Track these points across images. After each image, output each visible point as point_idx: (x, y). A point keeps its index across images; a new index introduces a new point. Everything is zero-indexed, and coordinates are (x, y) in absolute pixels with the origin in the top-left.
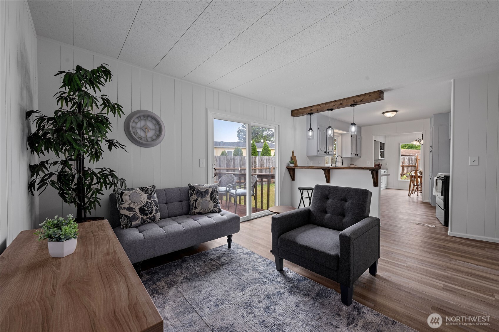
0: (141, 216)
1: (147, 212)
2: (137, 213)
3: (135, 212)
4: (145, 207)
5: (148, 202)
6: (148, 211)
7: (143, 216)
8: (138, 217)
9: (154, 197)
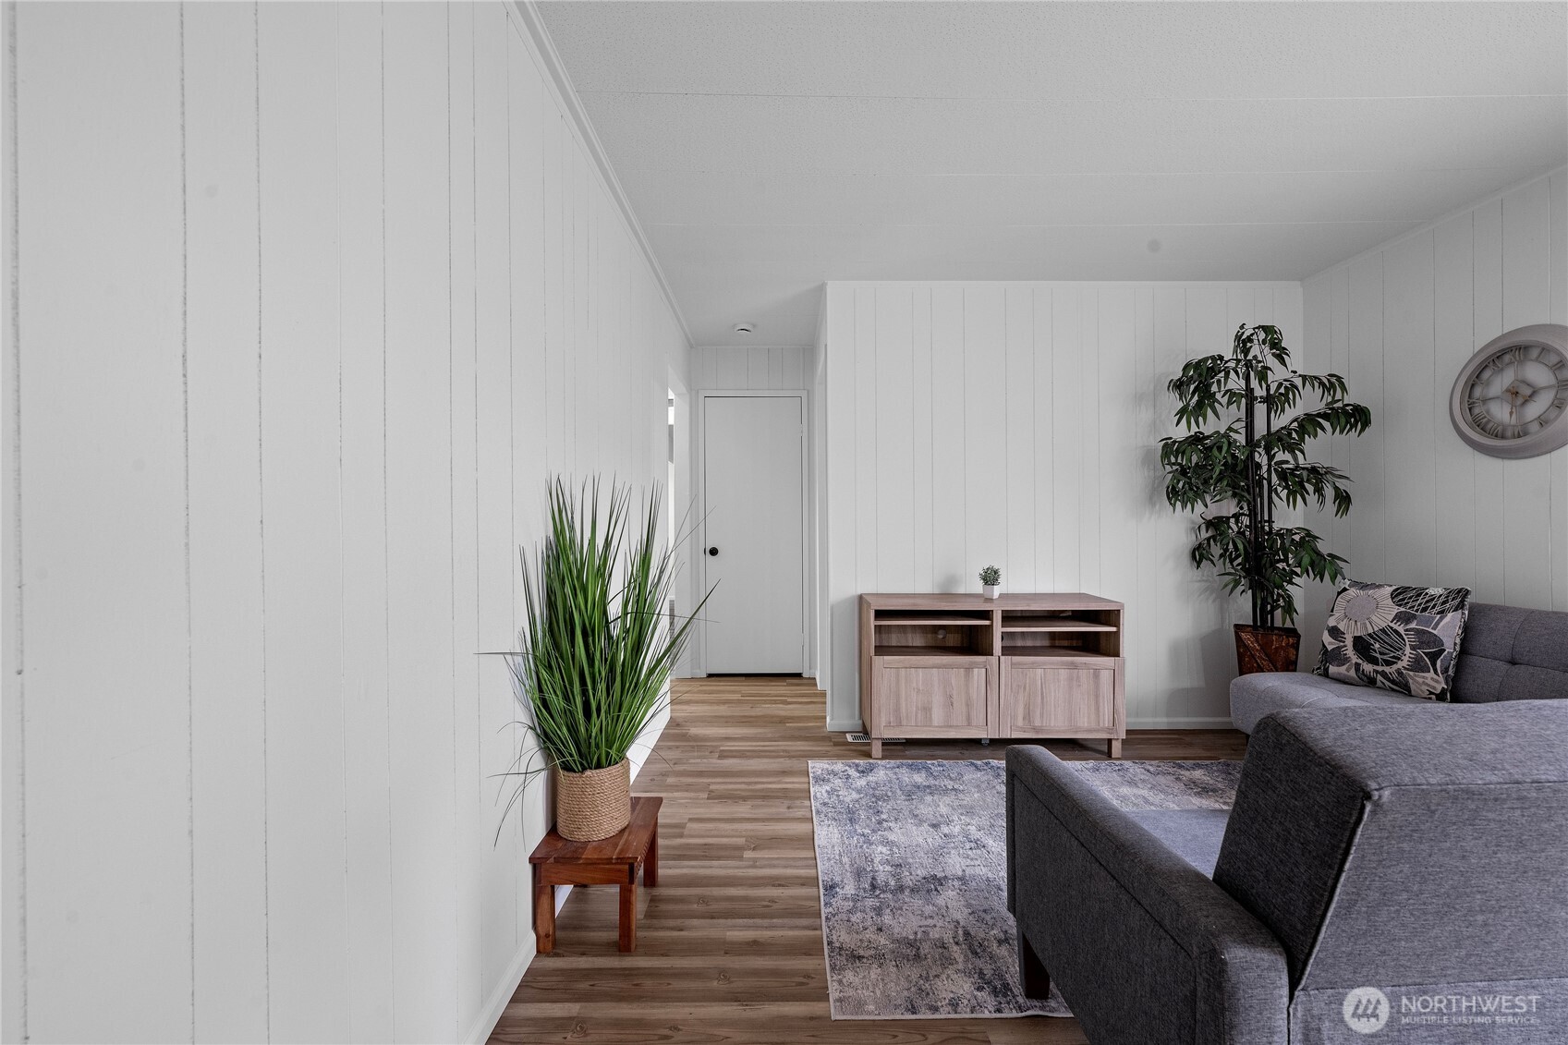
0: (1355, 659)
1: (1376, 655)
2: (1345, 646)
3: (1342, 644)
4: (1374, 639)
5: (1391, 628)
6: (1381, 654)
7: (1360, 661)
8: (1345, 660)
9: (1428, 622)
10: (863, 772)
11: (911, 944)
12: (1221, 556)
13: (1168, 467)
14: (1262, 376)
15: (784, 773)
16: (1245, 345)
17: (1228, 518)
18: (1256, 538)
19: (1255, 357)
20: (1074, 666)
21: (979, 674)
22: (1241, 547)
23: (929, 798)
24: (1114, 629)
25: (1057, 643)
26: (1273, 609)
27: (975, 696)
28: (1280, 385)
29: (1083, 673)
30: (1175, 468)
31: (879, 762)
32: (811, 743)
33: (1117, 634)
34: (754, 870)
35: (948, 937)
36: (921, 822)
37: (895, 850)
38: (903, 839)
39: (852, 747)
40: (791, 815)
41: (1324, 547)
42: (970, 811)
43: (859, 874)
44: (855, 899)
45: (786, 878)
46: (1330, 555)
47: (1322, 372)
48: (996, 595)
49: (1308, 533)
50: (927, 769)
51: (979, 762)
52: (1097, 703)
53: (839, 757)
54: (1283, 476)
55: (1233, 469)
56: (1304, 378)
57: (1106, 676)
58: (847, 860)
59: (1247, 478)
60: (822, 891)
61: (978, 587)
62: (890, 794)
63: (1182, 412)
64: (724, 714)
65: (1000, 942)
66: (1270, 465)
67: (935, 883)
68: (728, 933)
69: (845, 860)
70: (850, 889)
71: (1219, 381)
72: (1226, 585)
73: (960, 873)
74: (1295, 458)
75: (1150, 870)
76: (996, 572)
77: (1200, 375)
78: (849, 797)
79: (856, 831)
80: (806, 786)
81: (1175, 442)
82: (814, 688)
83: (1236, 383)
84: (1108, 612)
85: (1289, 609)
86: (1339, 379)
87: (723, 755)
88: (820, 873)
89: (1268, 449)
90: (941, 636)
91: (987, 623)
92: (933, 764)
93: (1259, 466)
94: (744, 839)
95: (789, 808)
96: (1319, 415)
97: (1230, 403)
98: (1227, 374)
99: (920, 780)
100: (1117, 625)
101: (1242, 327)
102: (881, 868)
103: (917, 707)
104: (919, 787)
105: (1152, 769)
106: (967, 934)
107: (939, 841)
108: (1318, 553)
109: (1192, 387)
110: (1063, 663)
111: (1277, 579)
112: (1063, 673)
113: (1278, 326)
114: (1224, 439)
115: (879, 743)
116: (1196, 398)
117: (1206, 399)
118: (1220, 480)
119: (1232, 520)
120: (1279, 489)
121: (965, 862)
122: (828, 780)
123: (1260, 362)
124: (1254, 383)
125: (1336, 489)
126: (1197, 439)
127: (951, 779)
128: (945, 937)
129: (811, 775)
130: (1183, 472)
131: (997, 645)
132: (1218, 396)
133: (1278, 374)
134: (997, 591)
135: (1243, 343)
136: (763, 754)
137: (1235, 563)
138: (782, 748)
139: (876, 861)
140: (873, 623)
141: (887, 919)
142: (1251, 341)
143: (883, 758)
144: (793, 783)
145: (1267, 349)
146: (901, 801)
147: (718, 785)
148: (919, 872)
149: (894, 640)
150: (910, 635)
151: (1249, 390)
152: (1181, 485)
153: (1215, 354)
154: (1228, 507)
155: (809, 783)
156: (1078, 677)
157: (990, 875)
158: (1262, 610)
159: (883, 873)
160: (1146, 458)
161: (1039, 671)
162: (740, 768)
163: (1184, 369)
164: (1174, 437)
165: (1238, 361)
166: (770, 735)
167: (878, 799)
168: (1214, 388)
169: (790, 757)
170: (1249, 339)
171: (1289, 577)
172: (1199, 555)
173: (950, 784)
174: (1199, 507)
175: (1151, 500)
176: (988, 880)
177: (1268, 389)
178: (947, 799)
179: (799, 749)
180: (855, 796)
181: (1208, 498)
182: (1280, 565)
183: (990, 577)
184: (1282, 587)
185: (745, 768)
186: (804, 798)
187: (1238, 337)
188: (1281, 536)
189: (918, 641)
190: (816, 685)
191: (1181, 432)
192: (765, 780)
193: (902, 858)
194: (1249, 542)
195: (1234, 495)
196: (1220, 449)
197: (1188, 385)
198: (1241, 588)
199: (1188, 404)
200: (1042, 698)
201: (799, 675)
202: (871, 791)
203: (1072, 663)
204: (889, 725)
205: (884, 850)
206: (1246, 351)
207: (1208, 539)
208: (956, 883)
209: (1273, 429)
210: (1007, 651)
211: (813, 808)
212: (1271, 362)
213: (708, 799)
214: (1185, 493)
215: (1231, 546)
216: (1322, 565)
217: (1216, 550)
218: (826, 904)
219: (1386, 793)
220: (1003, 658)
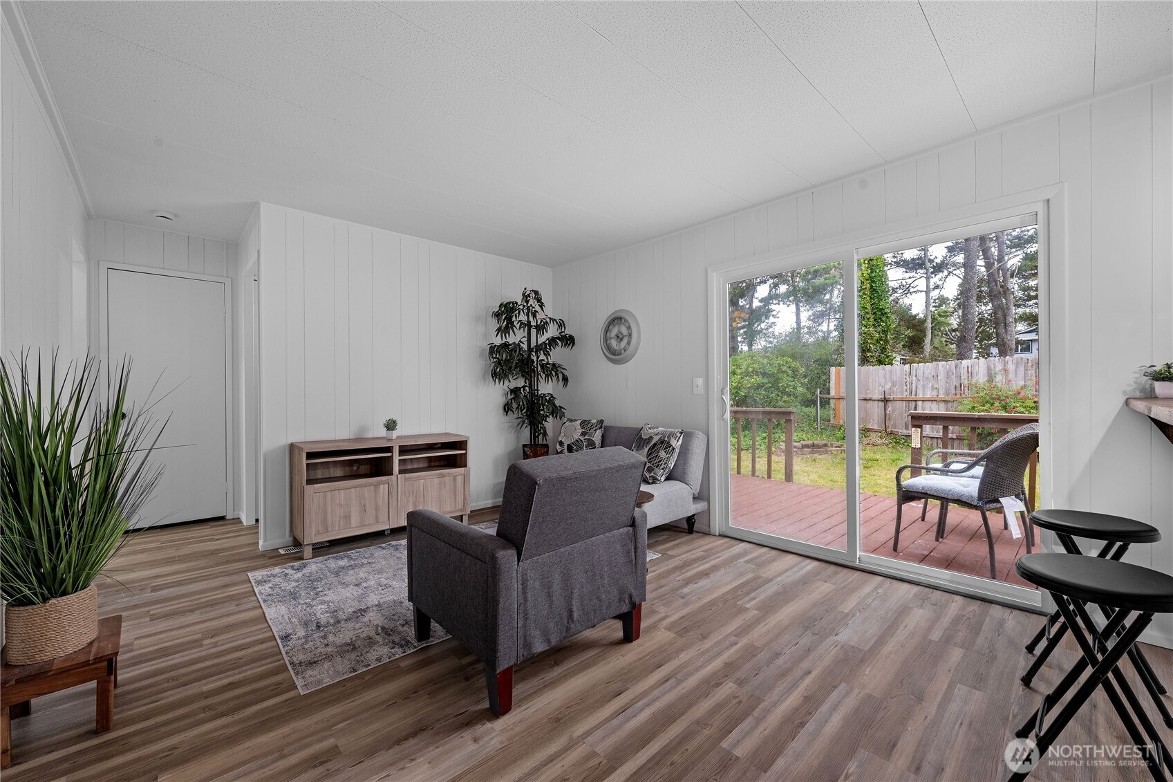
4: (574, 444)
5: (579, 439)
9: (591, 435)
10: (298, 569)
11: (348, 645)
12: (517, 408)
13: (492, 359)
14: (535, 316)
15: (226, 586)
16: (527, 298)
17: (520, 388)
18: (532, 399)
19: (531, 305)
20: (442, 476)
21: (383, 489)
22: (525, 403)
23: (351, 572)
24: (464, 452)
25: (433, 464)
26: (539, 434)
27: (381, 503)
28: (542, 321)
29: (447, 479)
30: (495, 360)
31: (310, 561)
32: (247, 562)
33: (466, 454)
34: (217, 648)
35: (372, 633)
36: (348, 586)
37: (331, 604)
38: (336, 598)
39: (285, 557)
40: (242, 609)
41: (557, 403)
42: (380, 572)
43: (306, 624)
44: (306, 637)
45: (249, 643)
46: (560, 406)
47: (557, 318)
48: (394, 437)
49: (552, 397)
50: (348, 557)
51: (384, 545)
52: (455, 495)
53: (275, 565)
54: (543, 366)
55: (523, 363)
56: (550, 319)
57: (460, 479)
58: (295, 620)
59: (528, 367)
60: (279, 641)
61: (383, 432)
62: (322, 577)
63: (499, 330)
64: (144, 560)
65: (403, 625)
66: (537, 362)
67: (362, 612)
68: (204, 688)
69: (294, 620)
70: (301, 633)
71: (516, 315)
72: (519, 424)
73: (377, 603)
74: (547, 359)
75: (473, 539)
76: (394, 422)
77: (507, 311)
78: (290, 586)
79: (299, 603)
80: (251, 589)
81: (495, 346)
82: (240, 525)
83: (523, 318)
84: (461, 442)
85: (545, 434)
86: (563, 322)
87: (154, 589)
88: (275, 633)
89: (536, 352)
90: (355, 468)
91: (389, 454)
92: (352, 553)
93: (533, 361)
94: (201, 634)
95: (237, 605)
96: (557, 338)
97: (520, 328)
98: (519, 312)
99: (344, 564)
100: (466, 449)
101: (525, 289)
102: (322, 616)
103: (340, 517)
104: (343, 568)
105: (483, 527)
106: (383, 628)
107: (361, 591)
108: (555, 406)
109: (504, 317)
110: (436, 475)
111: (540, 420)
112: (436, 480)
113: (540, 292)
114: (517, 346)
115: (310, 548)
116: (505, 323)
117: (510, 325)
118: (516, 367)
119: (522, 389)
120: (542, 374)
121: (378, 597)
122: (269, 581)
123: (533, 308)
124: (531, 319)
125: (563, 374)
126: (505, 345)
127: (366, 558)
128: (370, 634)
129: (252, 582)
130: (499, 363)
131: (396, 468)
132: (515, 323)
133: (540, 316)
134: (395, 434)
135: (526, 297)
136: (202, 578)
137: (523, 412)
138: (219, 571)
139: (318, 614)
140: (305, 462)
141: (331, 638)
142: (530, 297)
143: (313, 558)
144: (238, 590)
145: (536, 303)
146: (331, 578)
147: (156, 609)
148: (349, 610)
149: (320, 474)
150: (332, 470)
151: (529, 322)
152: (498, 370)
153: (514, 301)
154: (520, 383)
155: (252, 586)
156: (445, 482)
157: (395, 598)
158: (534, 435)
159: (323, 619)
160: (481, 355)
161: (422, 481)
162: (180, 593)
163: (500, 306)
164: (495, 343)
165: (524, 306)
166: (204, 565)
167: (313, 581)
168: (514, 319)
169: (229, 575)
170: (529, 296)
171: (545, 418)
172: (507, 408)
173: (365, 561)
174: (506, 382)
175: (484, 378)
176: (394, 601)
177: (537, 323)
178: (364, 569)
179: (236, 568)
180: (294, 584)
181: (510, 377)
182: (542, 412)
183: (391, 426)
184: (542, 423)
185: (185, 592)
186: (252, 596)
187: (524, 294)
188: (542, 397)
189: (338, 472)
190: (241, 522)
191: (498, 341)
192: (208, 595)
193: (337, 607)
194: (529, 401)
195: (523, 376)
196: (516, 351)
197: (502, 315)
198: (525, 425)
199: (501, 326)
200: (424, 497)
201: (222, 518)
202: (307, 579)
203: (441, 474)
204: (318, 532)
205: (323, 607)
206: (527, 302)
207: (511, 399)
208: (375, 608)
209: (539, 343)
210: (401, 472)
211: (260, 600)
212: (538, 308)
213: (150, 621)
214: (500, 374)
215: (521, 403)
216: (557, 411)
217: (515, 405)
218: (284, 647)
219: (541, 481)
220: (399, 476)
